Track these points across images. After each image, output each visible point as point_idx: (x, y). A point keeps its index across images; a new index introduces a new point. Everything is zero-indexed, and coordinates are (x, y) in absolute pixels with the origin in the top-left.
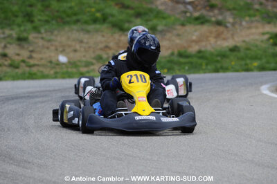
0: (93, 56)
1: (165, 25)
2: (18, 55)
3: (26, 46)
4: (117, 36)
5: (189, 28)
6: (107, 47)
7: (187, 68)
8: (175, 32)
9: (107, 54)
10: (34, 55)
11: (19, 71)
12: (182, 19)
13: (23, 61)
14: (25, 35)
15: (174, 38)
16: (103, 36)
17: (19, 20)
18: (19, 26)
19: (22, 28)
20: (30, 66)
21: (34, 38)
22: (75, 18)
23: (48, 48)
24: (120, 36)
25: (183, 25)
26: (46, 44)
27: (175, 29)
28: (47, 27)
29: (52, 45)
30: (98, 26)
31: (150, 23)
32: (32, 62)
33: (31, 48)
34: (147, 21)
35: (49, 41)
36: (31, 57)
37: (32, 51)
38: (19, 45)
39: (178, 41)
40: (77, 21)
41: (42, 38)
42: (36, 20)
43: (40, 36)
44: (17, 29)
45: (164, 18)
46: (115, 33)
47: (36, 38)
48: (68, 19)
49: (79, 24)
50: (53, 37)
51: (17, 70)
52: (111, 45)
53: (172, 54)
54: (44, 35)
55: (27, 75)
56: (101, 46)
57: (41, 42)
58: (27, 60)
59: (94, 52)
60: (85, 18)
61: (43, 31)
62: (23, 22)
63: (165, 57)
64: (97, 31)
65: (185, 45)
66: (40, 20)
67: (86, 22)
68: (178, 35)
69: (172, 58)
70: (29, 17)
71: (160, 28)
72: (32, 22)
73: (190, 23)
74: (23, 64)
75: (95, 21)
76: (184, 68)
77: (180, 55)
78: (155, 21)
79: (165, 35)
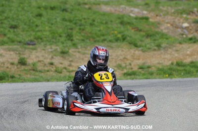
0: (115, 65)
1: (168, 44)
2: (61, 64)
3: (67, 57)
4: (132, 51)
5: (184, 46)
6: (125, 58)
7: (182, 74)
8: (174, 48)
9: (125, 63)
10: (73, 64)
11: (62, 75)
12: (180, 39)
13: (65, 68)
14: (67, 49)
15: (173, 53)
16: (122, 51)
17: (63, 39)
18: (63, 43)
19: (65, 45)
20: (69, 72)
21: (73, 52)
22: (102, 38)
23: (83, 59)
24: (135, 51)
25: (180, 43)
26: (82, 56)
27: (175, 46)
28: (82, 44)
29: (85, 57)
30: (119, 44)
31: (157, 42)
32: (71, 69)
33: (71, 59)
34: (155, 40)
35: (84, 54)
36: (70, 65)
37: (71, 61)
38: (62, 57)
39: (176, 55)
40: (104, 40)
41: (79, 52)
42: (74, 39)
43: (77, 50)
44: (61, 46)
45: (167, 39)
46: (131, 48)
47: (75, 52)
48: (98, 39)
49: (106, 42)
50: (86, 52)
51: (60, 75)
52: (128, 57)
53: (172, 64)
54: (80, 50)
55: (67, 78)
56: (121, 58)
57: (78, 55)
58: (68, 67)
59: (116, 62)
60: (110, 38)
61: (79, 47)
62: (65, 40)
63: (167, 66)
64: (119, 47)
65: (182, 58)
66: (77, 39)
67: (110, 41)
68: (177, 51)
69: (172, 67)
70: (70, 37)
71: (163, 45)
72: (72, 40)
73: (186, 42)
74: (64, 70)
75: (117, 40)
76: (180, 74)
77: (178, 64)
78: (160, 41)
79: (167, 50)
